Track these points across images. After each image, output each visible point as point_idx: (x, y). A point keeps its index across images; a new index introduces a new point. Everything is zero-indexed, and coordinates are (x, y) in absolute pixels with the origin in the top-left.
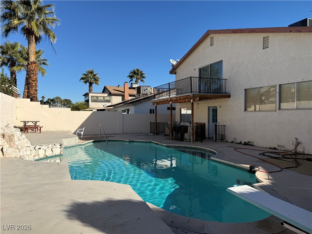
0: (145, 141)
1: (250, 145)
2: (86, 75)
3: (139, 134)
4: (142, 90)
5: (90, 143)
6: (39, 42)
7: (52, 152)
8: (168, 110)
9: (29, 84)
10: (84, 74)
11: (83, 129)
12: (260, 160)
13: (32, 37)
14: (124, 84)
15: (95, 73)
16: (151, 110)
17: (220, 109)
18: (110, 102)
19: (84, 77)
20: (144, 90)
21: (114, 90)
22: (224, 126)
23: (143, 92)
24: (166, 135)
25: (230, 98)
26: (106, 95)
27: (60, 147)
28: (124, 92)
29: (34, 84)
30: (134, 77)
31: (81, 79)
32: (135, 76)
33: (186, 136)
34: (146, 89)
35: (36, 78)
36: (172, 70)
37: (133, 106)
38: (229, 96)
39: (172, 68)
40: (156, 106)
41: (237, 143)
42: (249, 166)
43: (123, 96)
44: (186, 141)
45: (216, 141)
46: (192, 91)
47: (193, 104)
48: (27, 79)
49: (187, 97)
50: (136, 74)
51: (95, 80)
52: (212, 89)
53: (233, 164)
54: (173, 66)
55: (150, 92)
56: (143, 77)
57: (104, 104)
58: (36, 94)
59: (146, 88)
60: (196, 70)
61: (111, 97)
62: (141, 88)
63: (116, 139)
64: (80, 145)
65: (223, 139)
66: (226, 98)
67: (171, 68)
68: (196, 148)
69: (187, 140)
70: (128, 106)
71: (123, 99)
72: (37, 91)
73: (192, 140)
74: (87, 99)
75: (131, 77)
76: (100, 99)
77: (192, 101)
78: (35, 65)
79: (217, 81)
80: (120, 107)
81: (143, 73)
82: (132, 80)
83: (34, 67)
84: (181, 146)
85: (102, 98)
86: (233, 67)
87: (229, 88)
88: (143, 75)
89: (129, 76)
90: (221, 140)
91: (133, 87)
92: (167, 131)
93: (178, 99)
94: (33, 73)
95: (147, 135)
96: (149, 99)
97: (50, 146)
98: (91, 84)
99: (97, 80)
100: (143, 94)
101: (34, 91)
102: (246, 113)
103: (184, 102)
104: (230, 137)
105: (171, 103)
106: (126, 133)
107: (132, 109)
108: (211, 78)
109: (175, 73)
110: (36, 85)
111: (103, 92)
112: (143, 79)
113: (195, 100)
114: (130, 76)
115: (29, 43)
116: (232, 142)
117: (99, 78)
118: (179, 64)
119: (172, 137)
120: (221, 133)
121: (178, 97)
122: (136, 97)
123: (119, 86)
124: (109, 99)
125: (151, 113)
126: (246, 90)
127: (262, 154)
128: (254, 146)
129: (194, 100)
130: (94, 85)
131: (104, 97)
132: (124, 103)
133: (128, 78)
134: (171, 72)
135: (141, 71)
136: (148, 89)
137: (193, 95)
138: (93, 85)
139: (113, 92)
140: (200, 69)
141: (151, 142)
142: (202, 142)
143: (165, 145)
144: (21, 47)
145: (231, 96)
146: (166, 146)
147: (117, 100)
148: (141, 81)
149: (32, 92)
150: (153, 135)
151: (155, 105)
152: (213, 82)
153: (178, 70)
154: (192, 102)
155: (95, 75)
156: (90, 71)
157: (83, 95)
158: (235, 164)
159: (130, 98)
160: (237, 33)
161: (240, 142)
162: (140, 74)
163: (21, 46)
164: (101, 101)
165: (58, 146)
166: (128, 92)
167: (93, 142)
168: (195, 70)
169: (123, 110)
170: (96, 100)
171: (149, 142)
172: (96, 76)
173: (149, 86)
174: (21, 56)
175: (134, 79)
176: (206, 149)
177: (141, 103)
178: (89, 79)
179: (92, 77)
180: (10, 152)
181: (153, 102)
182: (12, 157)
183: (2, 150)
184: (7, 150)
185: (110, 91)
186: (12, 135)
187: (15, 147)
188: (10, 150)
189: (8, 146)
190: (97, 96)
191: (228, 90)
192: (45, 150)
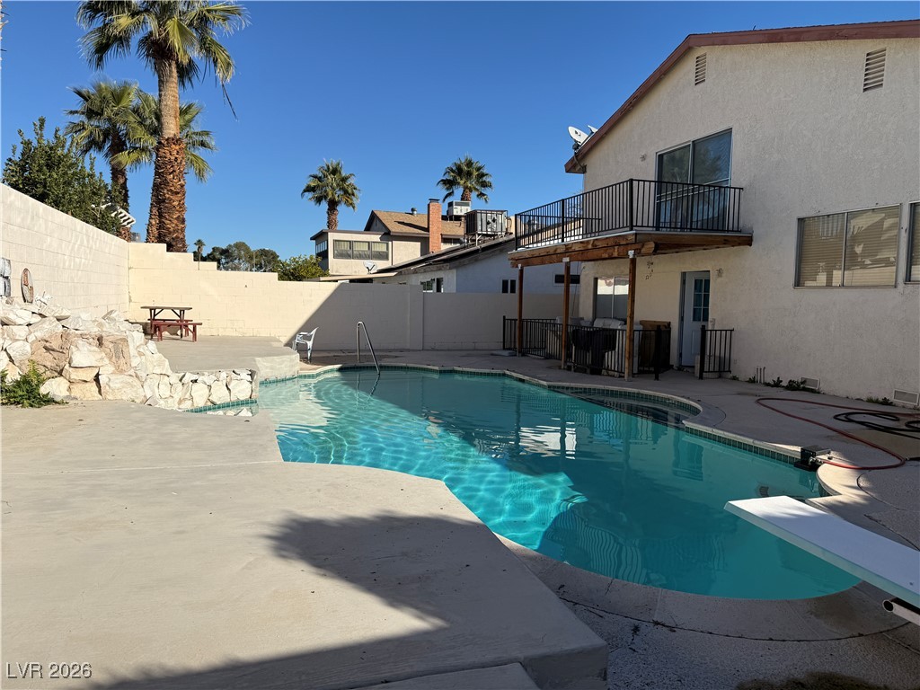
0: (487, 371)
1: (805, 389)
2: (320, 177)
3: (471, 352)
4: (479, 223)
5: (330, 371)
6: (190, 79)
7: (227, 391)
8: (557, 284)
9: (164, 201)
10: (315, 177)
11: (313, 332)
12: (834, 433)
13: (170, 65)
14: (429, 205)
15: (344, 174)
16: (505, 283)
17: (720, 280)
18: (387, 258)
19: (313, 185)
20: (488, 223)
21: (399, 223)
22: (728, 333)
23: (484, 229)
24: (548, 357)
25: (751, 245)
26: (376, 238)
27: (249, 378)
28: (427, 230)
29: (176, 203)
30: (459, 183)
31: (305, 191)
32: (462, 182)
33: (610, 359)
34: (494, 221)
35: (182, 186)
36: (572, 160)
37: (455, 271)
38: (748, 241)
39: (573, 155)
40: (521, 271)
41: (768, 384)
42: (798, 449)
43: (425, 242)
44: (609, 375)
45: (701, 377)
46: (634, 224)
47: (633, 262)
48: (157, 188)
49: (617, 242)
50: (464, 176)
51: (346, 192)
52: (694, 219)
53: (749, 441)
54: (576, 146)
55: (504, 230)
56: (484, 185)
57: (369, 263)
58: (183, 230)
59: (494, 216)
60: (648, 160)
61: (390, 243)
62: (479, 215)
63: (404, 365)
64: (305, 377)
65: (723, 370)
66: (740, 244)
67: (572, 153)
68: (638, 394)
69: (611, 373)
70: (440, 269)
71: (425, 249)
72: (183, 221)
73: (626, 371)
74: (322, 248)
75: (449, 184)
76: (357, 248)
77: (631, 253)
78: (177, 147)
79: (712, 193)
80: (415, 272)
81: (485, 171)
82: (453, 192)
83: (175, 153)
84: (595, 389)
85: (365, 247)
86: (763, 149)
87: (750, 215)
88: (484, 179)
89: (442, 180)
90: (716, 375)
91: (455, 213)
92: (554, 345)
93: (590, 247)
94: (174, 171)
95: (492, 355)
96: (501, 251)
97: (223, 375)
98: (333, 205)
99: (350, 194)
100: (484, 235)
101: (175, 222)
102: (799, 291)
103: (607, 256)
104: (744, 366)
105: (567, 260)
106: (433, 349)
107: (450, 278)
108: (693, 185)
109: (583, 170)
110: (181, 205)
111: (368, 229)
112: (486, 191)
113: (640, 250)
114: (445, 182)
115: (161, 83)
116: (752, 381)
117: (355, 189)
118: (596, 141)
119: (565, 362)
120: (717, 354)
121: (588, 242)
122: (461, 243)
123: (413, 210)
124: (385, 250)
125: (505, 290)
126: (801, 221)
127: (842, 418)
128: (819, 393)
129: (638, 252)
130: (341, 208)
131: (369, 242)
132: (428, 261)
133: (441, 186)
134: (570, 166)
135: (479, 165)
136: (500, 219)
137: (636, 234)
138: (338, 208)
139: (395, 228)
140: (661, 157)
141: (504, 375)
142: (657, 378)
143: (545, 383)
144: (139, 96)
145: (754, 239)
146: (549, 387)
147: (406, 252)
148: (478, 196)
149: (171, 226)
150: (511, 355)
151: (517, 267)
152: (701, 196)
153: (593, 161)
154: (631, 256)
155: (344, 180)
156: (331, 168)
157: (312, 239)
158: (756, 442)
159: (445, 247)
160: (781, 40)
161: (776, 380)
162: (475, 173)
163: (139, 93)
164: (361, 256)
165: (245, 376)
166: (438, 228)
167: (340, 370)
168: (644, 158)
169: (423, 281)
170: (347, 253)
171: (499, 375)
172: (349, 182)
173: (502, 212)
174: (140, 123)
175: (458, 191)
176: (669, 399)
177: (476, 260)
178: (329, 189)
179: (338, 185)
180: (118, 386)
181: (512, 259)
182: (124, 398)
183: (97, 379)
184: (110, 380)
185: (389, 226)
186: (121, 339)
187: (129, 373)
188: (118, 381)
189: (112, 369)
190: (350, 242)
191: (745, 222)
192: (210, 386)
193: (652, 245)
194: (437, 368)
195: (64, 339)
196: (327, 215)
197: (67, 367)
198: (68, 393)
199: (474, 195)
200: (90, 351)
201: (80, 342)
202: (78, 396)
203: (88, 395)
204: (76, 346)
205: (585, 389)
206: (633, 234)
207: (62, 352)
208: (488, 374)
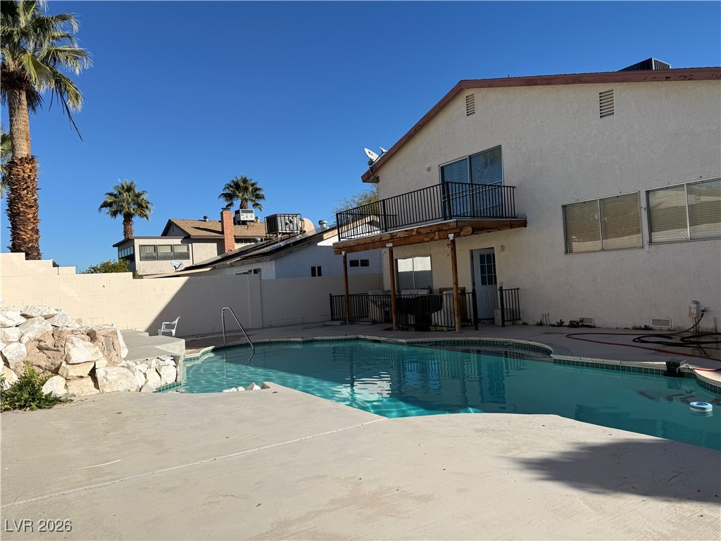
0: (344, 337)
1: (583, 326)
2: (116, 195)
3: (305, 325)
4: (279, 224)
5: (206, 353)
7: (159, 377)
9: (18, 214)
10: (111, 194)
11: (176, 322)
13: (20, 93)
14: (222, 213)
15: (137, 191)
16: (313, 269)
17: (502, 253)
18: (188, 258)
19: (109, 201)
20: (286, 224)
21: (197, 228)
22: (516, 291)
23: (284, 229)
25: (526, 227)
26: (178, 241)
27: (173, 363)
28: (222, 233)
29: (30, 216)
30: (238, 196)
31: (102, 206)
32: (240, 195)
34: (291, 222)
35: (36, 200)
36: (368, 173)
37: (273, 262)
38: (524, 224)
39: (368, 169)
40: (345, 257)
41: (554, 326)
42: (665, 363)
43: (221, 243)
44: (436, 330)
45: (503, 325)
47: (453, 242)
48: (11, 203)
49: (440, 229)
50: (240, 191)
51: (140, 206)
54: (371, 162)
55: (299, 229)
56: (258, 197)
57: (176, 262)
58: (37, 240)
59: (291, 218)
60: (432, 171)
61: (190, 245)
62: (279, 218)
64: (190, 359)
66: (520, 226)
68: (479, 341)
69: (438, 328)
71: (221, 249)
72: (38, 232)
73: (457, 325)
74: (127, 252)
75: (230, 197)
76: (161, 251)
77: (451, 236)
78: (30, 166)
80: (232, 265)
81: (258, 186)
82: (232, 203)
83: (28, 171)
85: (168, 250)
86: (529, 158)
87: (522, 206)
88: (258, 192)
89: (223, 194)
90: (512, 323)
91: (242, 219)
93: (414, 233)
94: (27, 187)
95: (325, 325)
96: (309, 244)
97: (154, 362)
98: (128, 217)
99: (143, 207)
100: (283, 234)
101: (30, 233)
102: (569, 256)
103: (428, 239)
105: (391, 245)
106: (271, 327)
109: (377, 180)
110: (36, 218)
111: (165, 234)
112: (260, 202)
113: (459, 233)
114: (225, 195)
115: (12, 110)
116: (541, 324)
117: (148, 203)
118: (386, 159)
120: (511, 308)
121: (412, 230)
123: (205, 217)
124: (186, 251)
125: (313, 274)
126: (564, 207)
128: (594, 327)
129: (457, 235)
130: (136, 219)
131: (171, 246)
133: (222, 199)
134: (366, 177)
135: (253, 182)
136: (295, 220)
137: (457, 222)
138: (133, 219)
139: (194, 233)
140: (442, 168)
141: (358, 339)
142: (477, 329)
145: (528, 222)
146: (408, 343)
147: (205, 253)
148: (253, 206)
149: (26, 237)
150: (342, 324)
151: (341, 254)
152: (484, 193)
153: (384, 174)
154: (451, 238)
155: (138, 196)
156: (125, 187)
157: (114, 246)
158: (624, 362)
160: (536, 84)
161: (559, 321)
162: (251, 188)
164: (166, 257)
165: (170, 361)
166: (231, 231)
167: (213, 351)
168: (429, 169)
170: (153, 256)
172: (141, 198)
173: (297, 215)
175: (237, 202)
176: (506, 342)
177: (291, 252)
178: (125, 204)
179: (133, 200)
180: (115, 377)
181: (337, 248)
182: (120, 389)
183: (93, 374)
184: (107, 373)
185: (188, 231)
186: (112, 332)
187: (122, 364)
188: (115, 373)
189: (105, 362)
190: (154, 246)
191: (519, 210)
192: (145, 374)
193: (470, 229)
194: (300, 340)
195: (57, 338)
196: (123, 226)
197: (64, 364)
198: (65, 391)
199: (250, 204)
200: (85, 346)
201: (74, 338)
202: (76, 393)
203: (86, 390)
204: (72, 343)
205: (436, 342)
206: (455, 222)
207: (58, 351)
208: (345, 340)
